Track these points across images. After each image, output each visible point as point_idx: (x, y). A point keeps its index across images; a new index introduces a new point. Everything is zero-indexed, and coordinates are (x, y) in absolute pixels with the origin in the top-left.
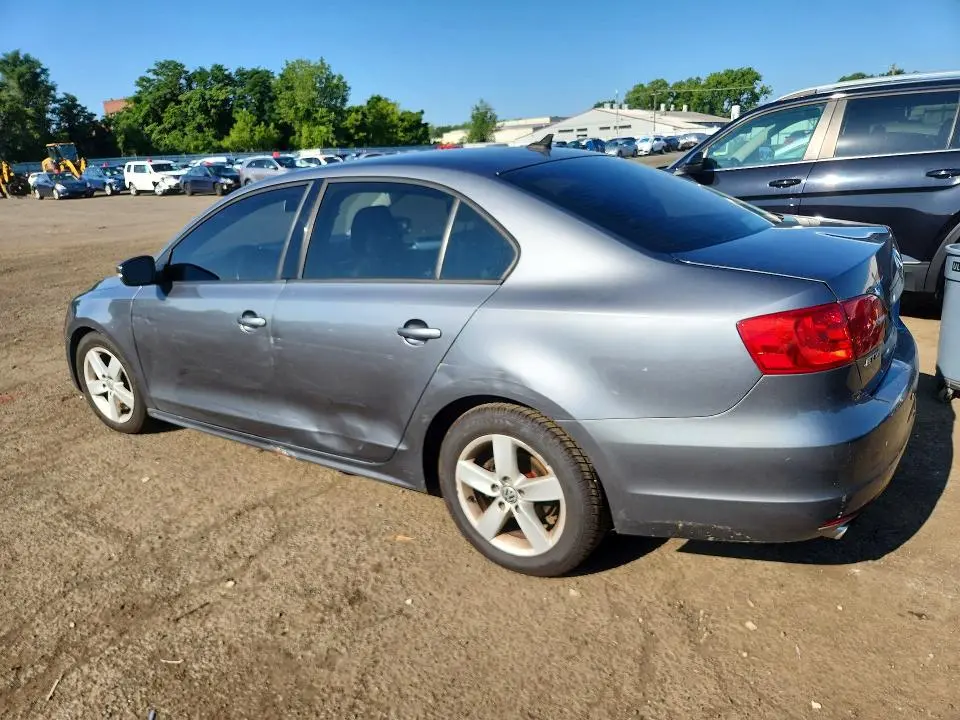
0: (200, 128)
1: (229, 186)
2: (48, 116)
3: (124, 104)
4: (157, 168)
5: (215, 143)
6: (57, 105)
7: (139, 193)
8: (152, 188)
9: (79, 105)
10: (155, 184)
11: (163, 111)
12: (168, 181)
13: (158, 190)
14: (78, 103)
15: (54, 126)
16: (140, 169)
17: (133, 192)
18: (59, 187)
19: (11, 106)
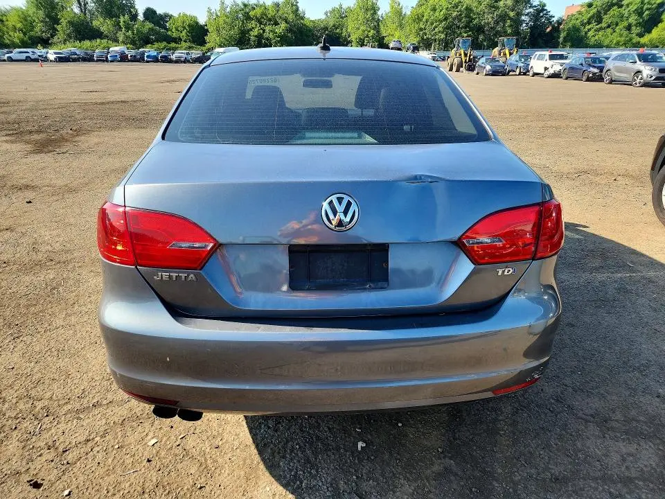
0: (629, 28)
1: (594, 74)
2: (523, 18)
3: (579, 9)
4: (552, 57)
5: (636, 39)
6: (531, 10)
7: (535, 74)
8: (542, 71)
9: (546, 10)
10: (546, 69)
11: (605, 14)
12: (556, 66)
13: (547, 73)
14: (545, 8)
15: (524, 25)
16: (541, 58)
17: (531, 73)
18: (488, 67)
19: (502, 11)
